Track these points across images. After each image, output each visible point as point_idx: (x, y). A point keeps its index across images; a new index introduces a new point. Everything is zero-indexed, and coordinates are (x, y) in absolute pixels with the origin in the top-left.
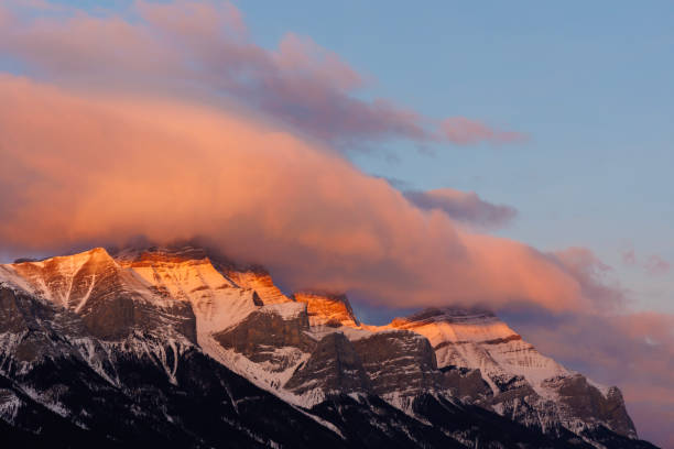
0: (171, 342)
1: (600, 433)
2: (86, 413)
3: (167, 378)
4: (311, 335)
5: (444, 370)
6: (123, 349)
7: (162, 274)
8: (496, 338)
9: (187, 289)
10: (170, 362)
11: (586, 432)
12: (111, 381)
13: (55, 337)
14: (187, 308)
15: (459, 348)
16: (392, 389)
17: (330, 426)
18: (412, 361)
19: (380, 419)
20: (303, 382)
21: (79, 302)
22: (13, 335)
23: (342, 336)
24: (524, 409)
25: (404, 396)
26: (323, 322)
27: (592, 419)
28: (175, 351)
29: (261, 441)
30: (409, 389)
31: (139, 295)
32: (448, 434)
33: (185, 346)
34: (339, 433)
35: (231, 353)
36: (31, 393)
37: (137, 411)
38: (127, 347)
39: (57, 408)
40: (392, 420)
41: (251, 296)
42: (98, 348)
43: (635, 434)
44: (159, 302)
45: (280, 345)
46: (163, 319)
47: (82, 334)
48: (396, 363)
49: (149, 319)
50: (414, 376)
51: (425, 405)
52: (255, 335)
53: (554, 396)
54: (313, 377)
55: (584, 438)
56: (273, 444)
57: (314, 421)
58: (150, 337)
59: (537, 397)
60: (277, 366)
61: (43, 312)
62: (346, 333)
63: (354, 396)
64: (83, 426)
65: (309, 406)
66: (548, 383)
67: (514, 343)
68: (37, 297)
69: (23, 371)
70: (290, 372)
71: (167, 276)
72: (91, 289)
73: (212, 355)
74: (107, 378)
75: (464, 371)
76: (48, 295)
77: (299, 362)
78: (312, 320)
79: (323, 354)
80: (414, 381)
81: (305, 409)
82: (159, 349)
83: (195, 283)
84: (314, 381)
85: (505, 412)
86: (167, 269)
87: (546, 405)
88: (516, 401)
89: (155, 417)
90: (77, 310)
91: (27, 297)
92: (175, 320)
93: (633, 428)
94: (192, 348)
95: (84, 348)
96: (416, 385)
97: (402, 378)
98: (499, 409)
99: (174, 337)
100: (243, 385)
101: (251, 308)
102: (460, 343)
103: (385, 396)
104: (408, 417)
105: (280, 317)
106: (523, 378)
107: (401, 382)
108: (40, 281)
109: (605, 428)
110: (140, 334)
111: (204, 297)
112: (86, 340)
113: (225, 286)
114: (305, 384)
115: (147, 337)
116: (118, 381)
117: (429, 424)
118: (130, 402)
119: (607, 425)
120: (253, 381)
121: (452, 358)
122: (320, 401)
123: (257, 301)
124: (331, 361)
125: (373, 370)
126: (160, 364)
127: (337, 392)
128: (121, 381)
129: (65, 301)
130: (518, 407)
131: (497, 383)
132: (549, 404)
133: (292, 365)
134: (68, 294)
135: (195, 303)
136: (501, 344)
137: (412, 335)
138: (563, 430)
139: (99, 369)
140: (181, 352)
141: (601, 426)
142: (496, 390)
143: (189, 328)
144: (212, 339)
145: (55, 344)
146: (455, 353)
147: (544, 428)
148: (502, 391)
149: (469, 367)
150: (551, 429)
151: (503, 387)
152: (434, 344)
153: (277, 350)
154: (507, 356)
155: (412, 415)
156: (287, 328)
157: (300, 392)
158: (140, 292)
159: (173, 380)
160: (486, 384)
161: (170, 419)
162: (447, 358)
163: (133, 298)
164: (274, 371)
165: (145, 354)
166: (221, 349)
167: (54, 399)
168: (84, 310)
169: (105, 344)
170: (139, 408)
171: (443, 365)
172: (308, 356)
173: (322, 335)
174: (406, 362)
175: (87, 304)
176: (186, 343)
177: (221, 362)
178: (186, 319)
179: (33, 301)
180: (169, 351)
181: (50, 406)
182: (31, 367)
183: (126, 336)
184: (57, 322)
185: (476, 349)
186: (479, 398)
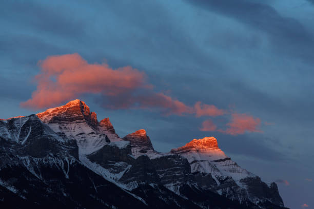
0: (66, 159)
1: (266, 204)
2: (25, 191)
3: (65, 176)
4: (132, 156)
5: (194, 173)
6: (44, 161)
7: (63, 127)
8: (219, 159)
9: (74, 134)
10: (66, 169)
11: (260, 203)
12: (37, 176)
13: (12, 156)
14: (74, 143)
15: (202, 164)
16: (170, 182)
17: (140, 199)
18: (179, 169)
19: (164, 196)
20: (127, 178)
21: (24, 139)
23: (147, 157)
24: (231, 192)
25: (176, 185)
26: (138, 150)
27: (263, 197)
28: (68, 163)
29: (108, 205)
30: (178, 182)
31: (52, 136)
32: (195, 203)
33: (73, 161)
34: (144, 201)
35: (94, 164)
37: (49, 191)
38: (46, 160)
39: (12, 189)
40: (169, 197)
41: (104, 138)
42: (32, 161)
43: (283, 205)
44: (61, 140)
45: (119, 161)
46: (63, 148)
47: (25, 155)
48: (172, 170)
49: (56, 148)
50: (181, 176)
51: (185, 190)
52: (107, 155)
53: (245, 187)
54: (133, 176)
55: (259, 206)
56: (113, 207)
57: (133, 196)
58: (57, 156)
59: (237, 187)
60: (116, 171)
61: (6, 143)
62: (149, 155)
63: (152, 185)
64: (24, 198)
65: (131, 190)
66: (242, 181)
67: (228, 162)
68: (3, 137)
70: (122, 173)
71: (65, 128)
72: (29, 133)
73: (85, 165)
74: (36, 175)
75: (204, 174)
76: (9, 136)
77: (126, 169)
78: (133, 150)
79: (138, 165)
80: (180, 178)
81: (129, 191)
82: (61, 162)
83: (78, 131)
84: (133, 178)
85: (222, 194)
86: (65, 125)
88: (228, 189)
89: (58, 193)
90: (23, 143)
92: (68, 148)
93: (282, 202)
94: (76, 161)
95: (26, 161)
96: (180, 181)
97: (175, 177)
98: (220, 192)
99: (68, 156)
100: (100, 179)
101: (105, 143)
102: (202, 161)
103: (167, 185)
104: (177, 195)
105: (118, 147)
106: (231, 178)
107: (174, 179)
108: (6, 129)
109: (269, 202)
110: (52, 154)
111: (82, 138)
112: (26, 157)
113: (92, 133)
114: (129, 179)
115: (55, 156)
116: (41, 177)
117: (187, 198)
118: (46, 186)
119: (270, 200)
120: (105, 177)
121: (198, 168)
122: (136, 187)
123: (108, 140)
124: (141, 168)
125: (161, 173)
126: (61, 168)
127: (144, 183)
128: (43, 176)
129: (17, 139)
130: (229, 191)
131: (219, 180)
132: (243, 190)
133: (123, 170)
134: (18, 136)
135: (78, 140)
136: (222, 162)
137: (180, 157)
138: (249, 202)
139: (32, 171)
140: (71, 163)
141: (267, 201)
142: (218, 183)
143: (75, 152)
144: (86, 158)
145: (11, 159)
146: (200, 166)
147: (240, 201)
148: (221, 184)
149: (207, 172)
150: (244, 202)
151: (222, 182)
152: (190, 161)
153: (116, 163)
154: (224, 167)
155: (179, 194)
156: (121, 153)
157: (126, 183)
158: (53, 135)
159: (67, 177)
160: (214, 180)
161: (65, 195)
162: (196, 168)
163: (49, 138)
164: (115, 173)
165: (54, 164)
166: (90, 162)
167: (10, 185)
168: (26, 143)
169: (36, 160)
170: (51, 190)
171: (195, 171)
172: (131, 166)
173: (138, 156)
174: (176, 170)
175: (27, 140)
176: (73, 159)
177: (90, 168)
178: (73, 147)
179: (2, 139)
180: (65, 162)
181: (9, 188)
183: (46, 155)
184: (13, 148)
185: (210, 164)
186: (210, 187)
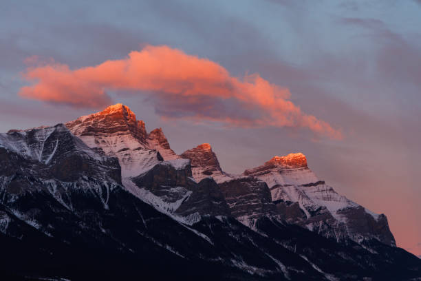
0: (105, 183)
1: (373, 243)
2: (51, 227)
3: (102, 205)
4: (192, 179)
5: (276, 202)
6: (75, 187)
7: (100, 141)
8: (309, 182)
9: (116, 150)
10: (104, 195)
11: (364, 242)
12: (67, 206)
13: (32, 179)
14: (115, 162)
15: (286, 189)
16: (243, 214)
17: (204, 236)
18: (256, 197)
19: (235, 232)
20: (187, 209)
21: (48, 157)
22: (6, 178)
23: (212, 180)
24: (326, 227)
25: (251, 218)
26: (201, 171)
27: (368, 234)
28: (108, 189)
29: (160, 245)
30: (254, 214)
31: (85, 153)
32: (277, 242)
33: (114, 186)
34: (209, 240)
35: (143, 191)
36: (17, 214)
38: (77, 185)
39: (33, 223)
40: (243, 233)
41: (156, 155)
42: (59, 187)
43: (395, 244)
44: (98, 158)
45: (174, 186)
46: (101, 169)
47: (49, 178)
48: (246, 198)
49: (91, 168)
50: (257, 206)
51: (264, 224)
52: (159, 178)
53: (344, 220)
54: (194, 205)
55: (363, 246)
56: (168, 247)
57: (194, 233)
58: (92, 180)
59: (334, 220)
60: (171, 198)
61: (25, 163)
62: (215, 178)
63: (219, 217)
64: (49, 235)
65: (191, 224)
66: (339, 212)
67: (320, 187)
68: (21, 154)
69: (13, 200)
70: (179, 202)
71: (104, 141)
72: (55, 149)
73: (130, 191)
74: (65, 205)
75: (289, 203)
76: (29, 153)
77: (185, 196)
78: (194, 170)
79: (200, 191)
80: (257, 209)
81: (188, 226)
82: (98, 187)
83: (120, 146)
84: (194, 208)
85: (314, 229)
86: (103, 137)
87: (340, 225)
88: (321, 223)
89: (94, 229)
90: (47, 162)
91: (15, 154)
92: (108, 169)
93: (394, 240)
94: (118, 187)
95: (51, 186)
96: (259, 211)
97: (250, 207)
98: (310, 227)
99: (107, 179)
100: (150, 210)
101: (156, 162)
102: (286, 186)
103: (239, 218)
104: (253, 231)
105: (174, 168)
106: (325, 208)
107: (249, 210)
108: (24, 144)
109: (377, 240)
110: (86, 177)
111: (126, 155)
112: (52, 181)
113: (139, 149)
114: (188, 210)
115: (90, 179)
116: (71, 207)
117: (266, 236)
118: (79, 220)
119: (378, 238)
120: (156, 207)
121: (281, 194)
122: (198, 220)
123: (160, 158)
124: (204, 195)
125: (231, 202)
126: (98, 196)
127: (209, 215)
128: (74, 207)
129: (39, 157)
130: (323, 227)
131: (309, 211)
132: (342, 224)
133: (182, 197)
134: (41, 152)
135: (120, 158)
136: (312, 187)
137: (256, 180)
138: (349, 240)
139: (60, 200)
140: (111, 189)
141: (374, 239)
142: (308, 216)
143: (117, 174)
144: (131, 181)
145: (32, 183)
146: (283, 192)
147: (338, 239)
148: (312, 216)
149: (292, 200)
150: (343, 240)
151: (313, 213)
152: (270, 186)
153: (172, 189)
154: (316, 194)
155: (256, 230)
156: (178, 175)
157: (185, 215)
158: (87, 151)
159: (106, 207)
160: (303, 211)
161: (104, 231)
162: (278, 194)
163: (82, 155)
164: (170, 201)
165: (89, 190)
166: (137, 188)
167: (31, 218)
168: (51, 163)
169: (63, 184)
170: (84, 224)
171: (276, 199)
172: (191, 192)
173: (200, 180)
174: (252, 197)
175: (52, 158)
176: (115, 184)
177: (137, 196)
178: (114, 167)
179: (19, 156)
180: (104, 188)
181: (29, 222)
182: (17, 197)
183: (78, 178)
184: (33, 169)
185: (297, 189)
186: (297, 220)
